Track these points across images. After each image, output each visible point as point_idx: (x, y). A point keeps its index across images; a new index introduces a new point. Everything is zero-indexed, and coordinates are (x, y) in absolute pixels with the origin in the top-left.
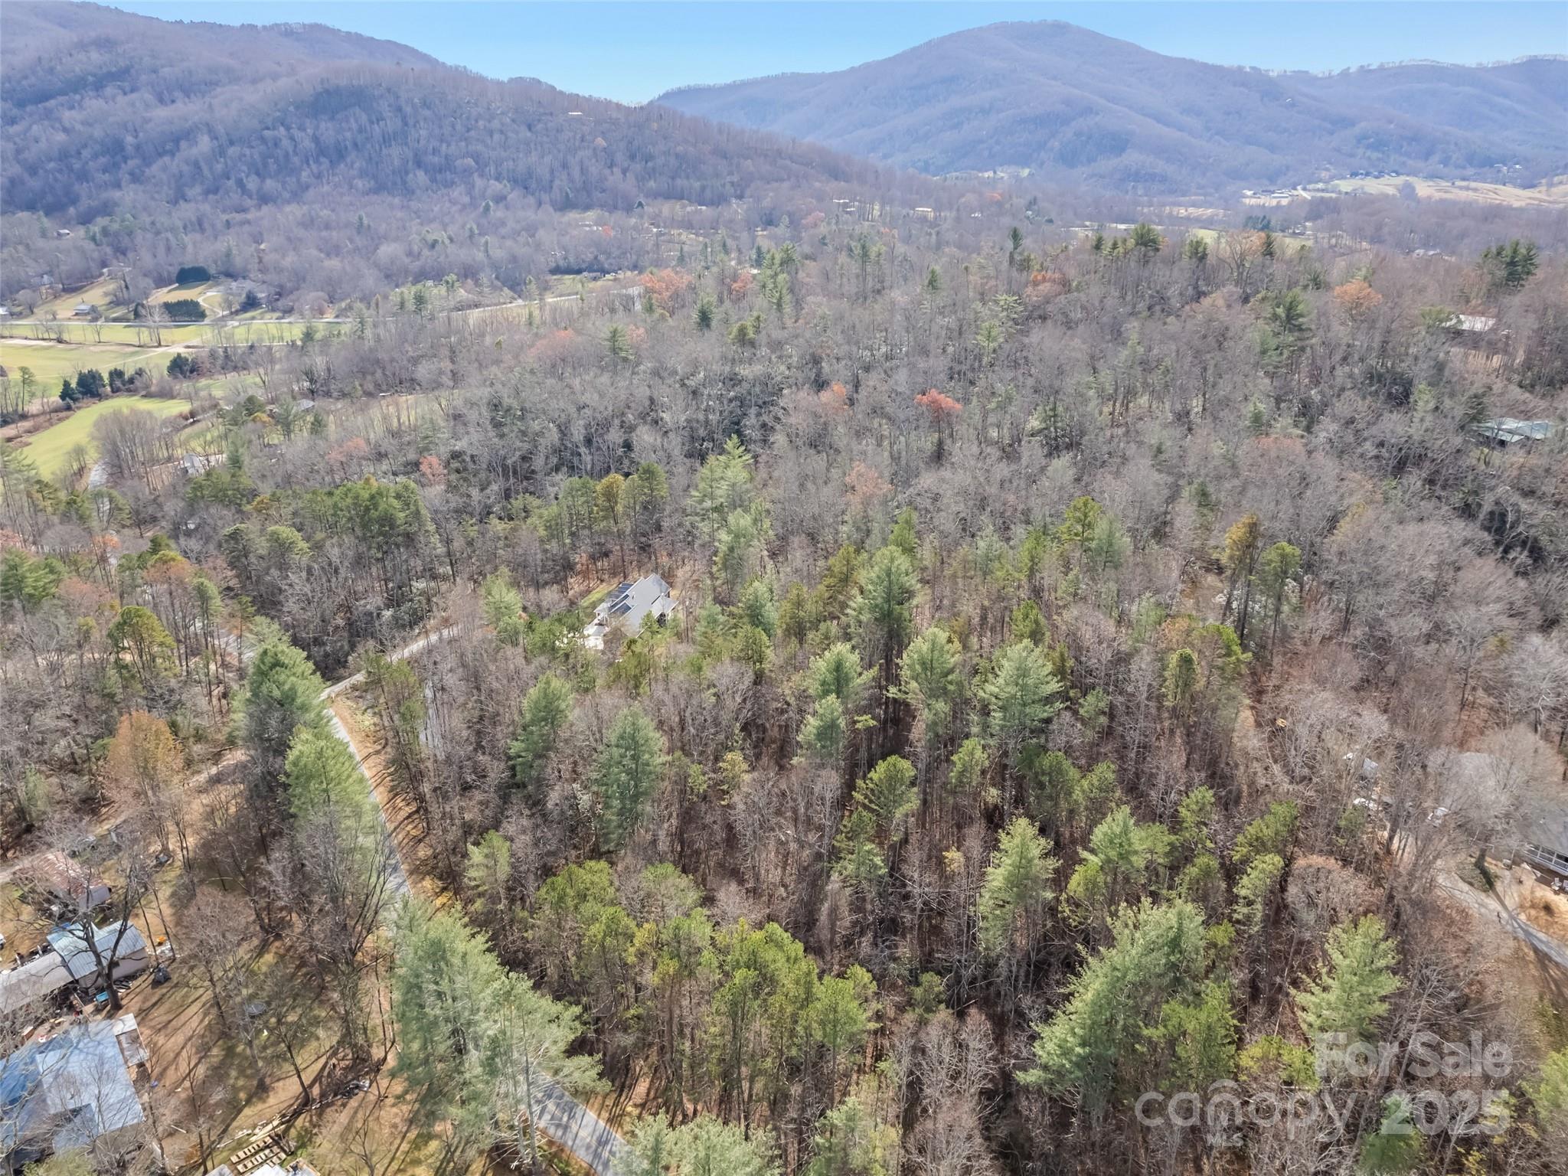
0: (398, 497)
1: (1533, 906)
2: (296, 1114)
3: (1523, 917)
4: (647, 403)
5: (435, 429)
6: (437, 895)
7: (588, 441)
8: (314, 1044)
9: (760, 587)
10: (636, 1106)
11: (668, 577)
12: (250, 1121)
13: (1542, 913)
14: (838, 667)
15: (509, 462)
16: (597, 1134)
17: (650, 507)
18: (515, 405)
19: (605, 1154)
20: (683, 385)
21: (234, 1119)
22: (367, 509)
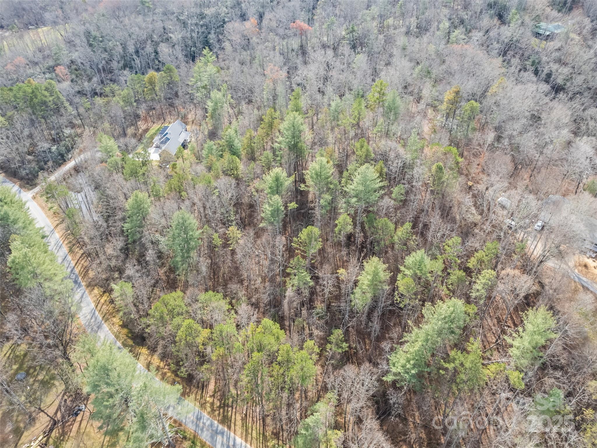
0: (47, 89)
1: (580, 265)
2: (51, 430)
3: (576, 271)
4: (162, 30)
5: (60, 49)
6: (101, 296)
7: (137, 52)
8: (54, 390)
9: (231, 132)
10: (211, 396)
11: (184, 120)
12: (28, 439)
13: (584, 268)
14: (277, 179)
15: (100, 66)
16: (196, 414)
17: (171, 84)
18: (98, 34)
19: (201, 425)
20: (178, 19)
21: (19, 440)
22: (32, 99)
